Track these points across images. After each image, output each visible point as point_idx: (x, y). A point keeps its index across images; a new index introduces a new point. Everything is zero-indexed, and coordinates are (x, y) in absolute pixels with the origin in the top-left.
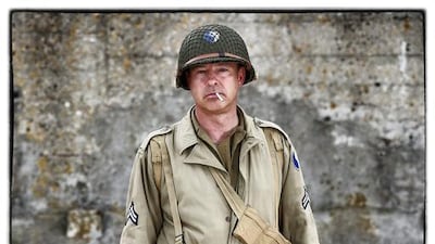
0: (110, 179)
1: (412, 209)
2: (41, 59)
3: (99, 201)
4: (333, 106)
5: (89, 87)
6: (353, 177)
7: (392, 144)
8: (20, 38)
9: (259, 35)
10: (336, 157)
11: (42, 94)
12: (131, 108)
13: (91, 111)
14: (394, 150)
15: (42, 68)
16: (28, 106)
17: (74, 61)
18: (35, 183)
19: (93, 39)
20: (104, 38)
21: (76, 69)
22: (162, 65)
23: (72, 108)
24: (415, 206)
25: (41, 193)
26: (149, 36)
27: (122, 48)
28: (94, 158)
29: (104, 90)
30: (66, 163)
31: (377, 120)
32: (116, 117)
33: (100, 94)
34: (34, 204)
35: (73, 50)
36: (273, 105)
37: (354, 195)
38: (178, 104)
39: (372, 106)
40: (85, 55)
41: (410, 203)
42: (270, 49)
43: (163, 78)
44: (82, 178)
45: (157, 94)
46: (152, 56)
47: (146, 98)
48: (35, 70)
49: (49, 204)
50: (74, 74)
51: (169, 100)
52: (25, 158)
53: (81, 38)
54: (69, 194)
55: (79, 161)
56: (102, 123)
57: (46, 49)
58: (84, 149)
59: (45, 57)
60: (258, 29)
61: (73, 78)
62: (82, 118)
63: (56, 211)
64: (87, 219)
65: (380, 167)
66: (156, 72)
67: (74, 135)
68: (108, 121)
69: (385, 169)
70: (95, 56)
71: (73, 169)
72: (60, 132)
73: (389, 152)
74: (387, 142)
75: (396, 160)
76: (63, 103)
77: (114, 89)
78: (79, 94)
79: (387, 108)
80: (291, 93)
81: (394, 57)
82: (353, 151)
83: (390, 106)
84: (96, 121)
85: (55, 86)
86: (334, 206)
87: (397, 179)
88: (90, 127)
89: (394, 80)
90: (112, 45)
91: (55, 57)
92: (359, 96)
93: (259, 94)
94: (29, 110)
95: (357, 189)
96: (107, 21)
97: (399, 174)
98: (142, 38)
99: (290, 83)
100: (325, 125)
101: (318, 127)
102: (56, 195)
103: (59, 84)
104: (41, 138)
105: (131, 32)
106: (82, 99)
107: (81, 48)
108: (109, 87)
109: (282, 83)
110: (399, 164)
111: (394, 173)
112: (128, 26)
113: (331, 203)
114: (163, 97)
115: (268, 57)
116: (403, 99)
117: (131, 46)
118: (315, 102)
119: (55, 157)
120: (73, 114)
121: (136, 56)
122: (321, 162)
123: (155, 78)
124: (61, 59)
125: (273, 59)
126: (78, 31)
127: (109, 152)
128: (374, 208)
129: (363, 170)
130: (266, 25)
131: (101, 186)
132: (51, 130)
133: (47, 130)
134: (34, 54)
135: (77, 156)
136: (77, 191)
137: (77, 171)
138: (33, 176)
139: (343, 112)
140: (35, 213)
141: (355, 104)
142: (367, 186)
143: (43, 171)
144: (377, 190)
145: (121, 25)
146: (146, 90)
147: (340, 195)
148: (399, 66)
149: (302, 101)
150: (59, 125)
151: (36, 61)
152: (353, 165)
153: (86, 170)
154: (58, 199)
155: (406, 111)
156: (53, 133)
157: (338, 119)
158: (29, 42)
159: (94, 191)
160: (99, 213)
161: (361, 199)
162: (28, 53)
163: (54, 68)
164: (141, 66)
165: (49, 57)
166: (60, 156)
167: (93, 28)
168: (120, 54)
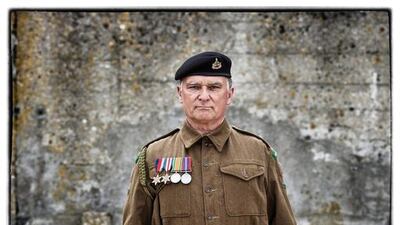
0: (120, 185)
1: (380, 217)
2: (63, 82)
3: (110, 205)
4: (313, 127)
5: (104, 106)
6: (329, 189)
7: (363, 161)
8: (46, 63)
9: (250, 65)
10: (315, 171)
11: (63, 112)
12: (139, 125)
13: (105, 127)
14: (364, 166)
15: (63, 90)
16: (51, 121)
17: (91, 84)
18: (55, 188)
19: (107, 66)
20: (118, 65)
21: (92, 91)
22: (166, 89)
23: (88, 124)
24: (382, 215)
25: (60, 197)
26: (156, 64)
27: (132, 73)
28: (106, 168)
29: (116, 109)
30: (83, 171)
31: (351, 140)
32: (126, 132)
33: (112, 112)
34: (53, 206)
35: (90, 74)
36: (261, 125)
37: (330, 204)
38: (180, 122)
39: (346, 127)
40: (100, 79)
41: (378, 211)
42: (259, 77)
43: (167, 100)
44: (95, 184)
45: (162, 113)
46: (158, 81)
47: (152, 116)
48: (58, 91)
49: (67, 207)
50: (91, 95)
51: (172, 119)
52: (47, 166)
53: (97, 64)
54: (84, 198)
55: (93, 169)
56: (113, 138)
57: (68, 74)
58: (98, 160)
59: (66, 80)
60: (249, 59)
61: (90, 98)
62: (97, 132)
63: (72, 212)
64: (98, 220)
65: (353, 180)
66: (161, 95)
67: (90, 148)
68: (119, 136)
69: (357, 181)
70: (109, 80)
71: (88, 177)
72: (77, 144)
73: (360, 167)
74: (359, 158)
75: (366, 175)
76: (81, 120)
77: (125, 109)
78: (94, 112)
79: (359, 130)
80: (277, 115)
81: (367, 85)
82: (329, 166)
83: (362, 128)
84: (109, 135)
85: (75, 105)
86: (312, 212)
87: (367, 190)
88: (104, 141)
89: (365, 106)
90: (124, 71)
91: (75, 81)
92: (335, 118)
93: (250, 115)
94: (52, 125)
95: (332, 199)
96: (120, 50)
97: (368, 186)
98: (150, 65)
99: (276, 106)
100: (306, 143)
101: (301, 144)
102: (73, 199)
103: (78, 103)
104: (61, 149)
105: (141, 60)
106: (97, 117)
107: (97, 73)
108: (121, 107)
109: (269, 106)
110: (369, 178)
111: (365, 185)
112: (138, 55)
113: (310, 210)
114: (166, 116)
115: (258, 84)
116: (373, 122)
117: (141, 72)
118: (298, 123)
119: (73, 166)
120: (90, 129)
121: (144, 80)
122: (301, 175)
123: (160, 99)
124: (80, 82)
125: (261, 85)
126: (95, 58)
127: (119, 162)
128: (346, 216)
129: (338, 182)
130: (257, 56)
131: (112, 191)
132: (70, 143)
133: (66, 143)
134: (58, 78)
135: (92, 165)
136: (91, 196)
137: (91, 179)
138: (54, 182)
139: (321, 132)
140: (54, 214)
141: (332, 125)
142: (341, 196)
143: (63, 178)
144: (350, 199)
145: (132, 54)
146: (153, 110)
147: (317, 204)
148: (370, 94)
149: (286, 122)
150: (77, 138)
151: (59, 84)
152: (329, 178)
153: (99, 177)
154: (74, 202)
155: (376, 133)
156: (71, 146)
157: (317, 138)
158: (53, 67)
159: (106, 196)
160: (109, 215)
161: (335, 207)
162: (52, 77)
163: (74, 89)
164: (149, 89)
165: (70, 80)
166: (77, 165)
167: (108, 56)
168: (130, 79)
